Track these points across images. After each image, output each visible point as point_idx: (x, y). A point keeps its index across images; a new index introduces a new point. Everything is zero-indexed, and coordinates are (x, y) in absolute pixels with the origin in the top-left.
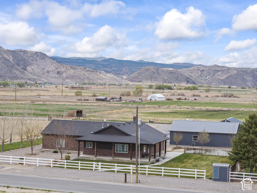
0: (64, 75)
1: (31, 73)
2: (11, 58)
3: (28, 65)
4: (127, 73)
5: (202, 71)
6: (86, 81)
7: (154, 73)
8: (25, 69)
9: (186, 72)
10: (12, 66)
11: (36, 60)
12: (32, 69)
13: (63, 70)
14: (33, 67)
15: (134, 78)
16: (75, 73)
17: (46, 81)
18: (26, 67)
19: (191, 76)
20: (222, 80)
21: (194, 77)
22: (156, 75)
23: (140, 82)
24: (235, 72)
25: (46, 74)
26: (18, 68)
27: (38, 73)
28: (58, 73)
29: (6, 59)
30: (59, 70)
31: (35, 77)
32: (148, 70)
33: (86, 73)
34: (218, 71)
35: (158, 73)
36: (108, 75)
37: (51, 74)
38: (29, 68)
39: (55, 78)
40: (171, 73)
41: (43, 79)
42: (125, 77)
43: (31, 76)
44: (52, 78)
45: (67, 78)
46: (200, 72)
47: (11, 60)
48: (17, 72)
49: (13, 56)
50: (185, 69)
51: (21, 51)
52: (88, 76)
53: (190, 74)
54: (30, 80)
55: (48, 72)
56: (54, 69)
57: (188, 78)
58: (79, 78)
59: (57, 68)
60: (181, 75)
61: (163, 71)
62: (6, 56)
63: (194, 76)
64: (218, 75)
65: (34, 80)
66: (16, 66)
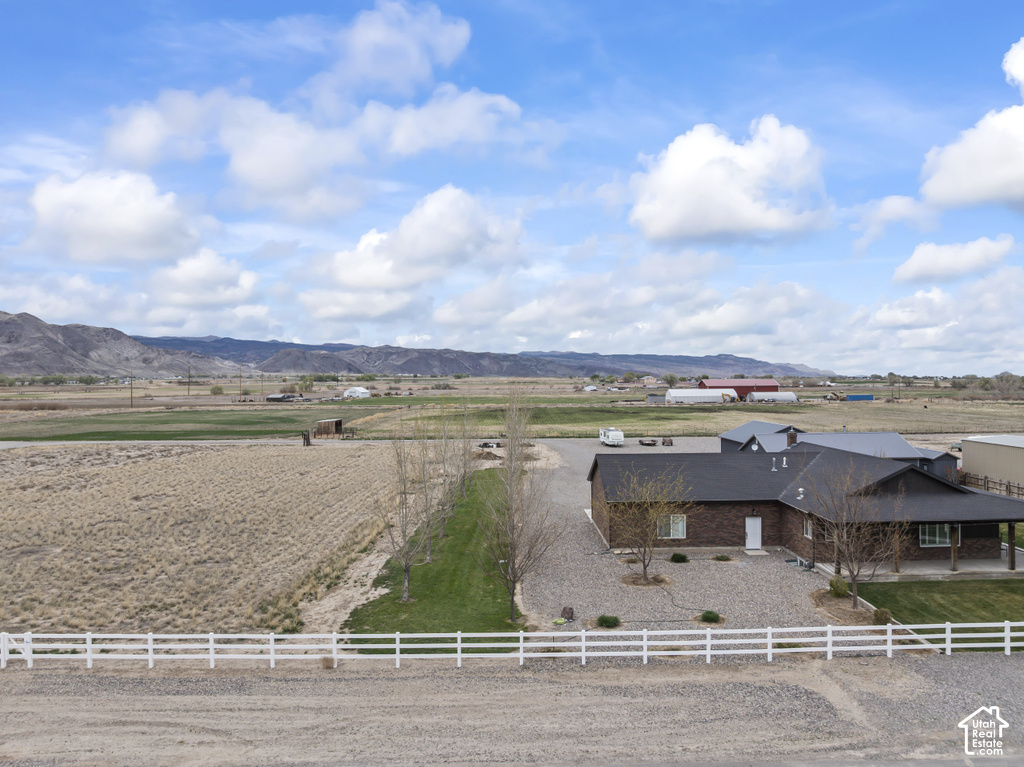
3: (91, 349)
8: (86, 355)
9: (346, 357)
10: (63, 351)
12: (100, 356)
14: (100, 352)
15: (267, 366)
16: (173, 360)
17: (125, 374)
18: (87, 352)
19: (353, 361)
21: (359, 362)
22: (301, 361)
23: (278, 371)
24: (416, 354)
25: (124, 363)
26: (75, 353)
27: (110, 361)
28: (145, 361)
29: (50, 340)
30: (146, 356)
31: (106, 368)
32: (289, 354)
33: (191, 361)
35: (306, 358)
36: (226, 362)
37: (133, 363)
39: (140, 368)
40: (324, 357)
41: (118, 370)
42: (252, 365)
43: (98, 367)
44: (135, 368)
45: (161, 367)
47: (60, 341)
48: (72, 361)
49: (64, 336)
51: (78, 327)
52: (194, 364)
54: (96, 372)
55: (127, 359)
56: (137, 354)
57: (349, 364)
58: (181, 368)
60: (340, 360)
61: (312, 355)
62: (50, 334)
64: (392, 360)
65: (104, 372)
66: (71, 351)
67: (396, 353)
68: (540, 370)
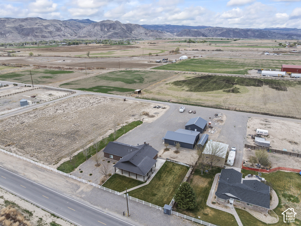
0: (148, 35)
1: (134, 34)
2: (125, 28)
3: (132, 31)
4: (176, 32)
5: (210, 30)
6: (158, 37)
8: (131, 33)
9: (202, 31)
10: (126, 32)
11: (136, 28)
13: (148, 32)
14: (134, 32)
15: (179, 35)
16: (153, 33)
17: (140, 38)
18: (131, 32)
19: (205, 33)
20: (219, 34)
21: (207, 33)
22: (189, 33)
23: (182, 36)
25: (140, 34)
26: (128, 32)
27: (137, 34)
28: (146, 34)
30: (146, 32)
31: (136, 36)
32: (185, 31)
33: (158, 33)
34: (217, 30)
35: (190, 32)
36: (168, 33)
37: (143, 35)
38: (133, 32)
39: (145, 36)
40: (196, 32)
41: (139, 37)
42: (175, 34)
43: (134, 36)
44: (143, 36)
45: (150, 36)
46: (209, 31)
47: (125, 29)
48: (128, 34)
49: (126, 27)
50: (202, 29)
51: (129, 24)
53: (205, 32)
54: (133, 38)
55: (141, 33)
56: (144, 32)
57: (203, 34)
58: (155, 36)
60: (200, 32)
61: (192, 31)
62: (123, 27)
63: (206, 33)
64: (217, 32)
65: (135, 37)
67: (219, 30)
68: (269, 36)
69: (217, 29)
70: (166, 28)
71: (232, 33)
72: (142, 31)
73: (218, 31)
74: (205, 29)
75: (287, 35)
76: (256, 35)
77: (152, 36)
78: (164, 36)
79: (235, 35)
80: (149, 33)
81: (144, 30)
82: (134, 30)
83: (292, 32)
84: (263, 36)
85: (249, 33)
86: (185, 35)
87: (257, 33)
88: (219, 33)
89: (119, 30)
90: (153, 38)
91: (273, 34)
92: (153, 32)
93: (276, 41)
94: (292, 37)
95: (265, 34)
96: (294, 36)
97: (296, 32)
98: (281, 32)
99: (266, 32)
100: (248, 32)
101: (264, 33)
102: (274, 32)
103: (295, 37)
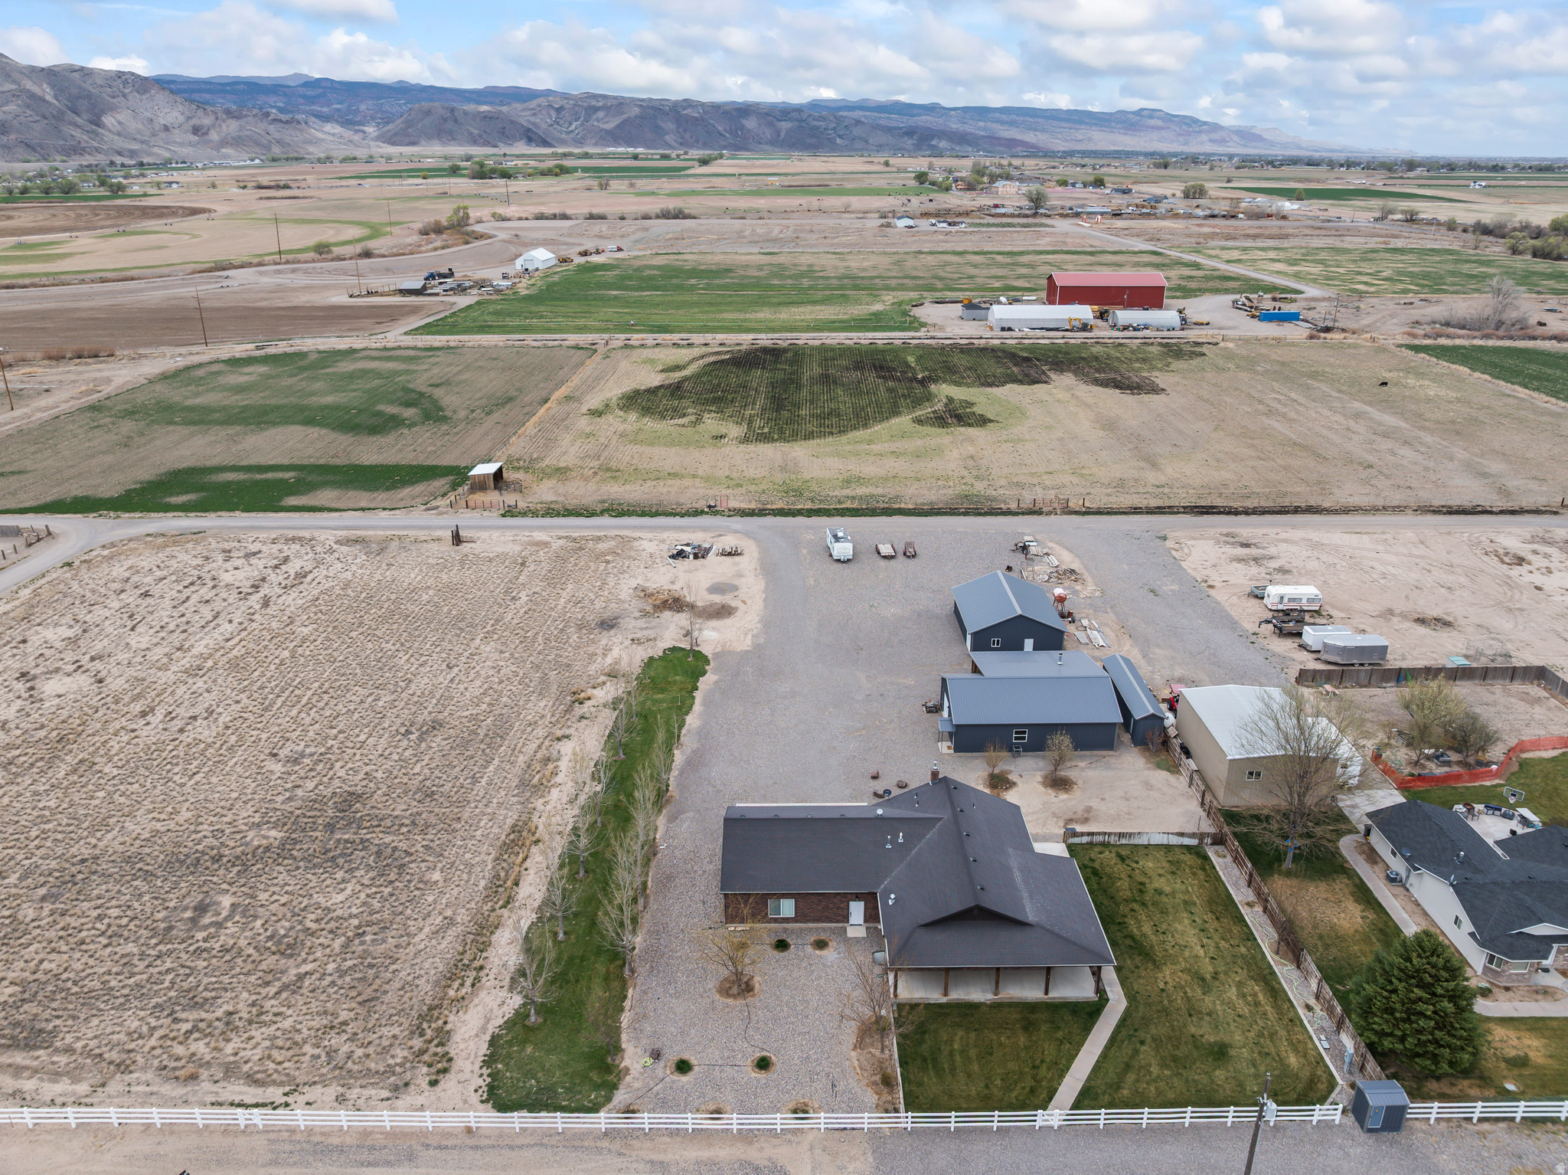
0: (214, 136)
1: (119, 134)
2: (47, 93)
3: (103, 112)
4: (373, 118)
5: (559, 110)
6: (276, 150)
7: (445, 120)
9: (521, 113)
10: (59, 117)
11: (124, 96)
12: (120, 123)
13: (207, 121)
14: (120, 117)
15: (396, 134)
16: (241, 128)
17: (167, 155)
18: (99, 118)
19: (534, 124)
20: (607, 132)
21: (544, 126)
22: (450, 125)
23: (413, 144)
24: (637, 109)
25: (163, 135)
26: (78, 120)
27: (139, 132)
28: (196, 130)
29: (33, 96)
31: (135, 146)
32: (428, 113)
33: (272, 128)
34: (596, 109)
35: (456, 121)
36: (329, 127)
37: (177, 136)
38: (108, 120)
39: (190, 144)
40: (487, 117)
41: (156, 150)
42: (370, 130)
43: (121, 143)
44: (181, 144)
45: (224, 143)
46: (553, 114)
47: (48, 98)
48: (77, 133)
49: (53, 87)
50: (518, 106)
51: (73, 69)
52: (277, 136)
53: (532, 119)
54: (120, 154)
55: (166, 129)
56: (181, 119)
57: (529, 130)
58: (257, 143)
59: (189, 118)
60: (512, 122)
61: (466, 113)
62: (29, 85)
63: (542, 123)
64: (598, 120)
65: (132, 154)
67: (604, 108)
68: (840, 137)
69: (594, 103)
70: (304, 97)
71: (671, 126)
72: (171, 113)
73: (601, 114)
74: (533, 104)
75: (910, 132)
76: (783, 134)
77: (237, 142)
78: (310, 143)
79: (687, 136)
80: (213, 126)
81: (181, 108)
82: (113, 109)
83: (924, 120)
84: (813, 141)
85: (750, 123)
86: (430, 137)
87: (785, 126)
88: (610, 126)
89: (11, 108)
90: (246, 156)
91: (857, 131)
92: (242, 122)
93: (887, 164)
94: (934, 143)
95: (817, 128)
96: (940, 139)
97: (941, 121)
98: (884, 120)
99: (823, 118)
100: (744, 121)
101: (815, 123)
102: (858, 122)
103: (943, 144)
